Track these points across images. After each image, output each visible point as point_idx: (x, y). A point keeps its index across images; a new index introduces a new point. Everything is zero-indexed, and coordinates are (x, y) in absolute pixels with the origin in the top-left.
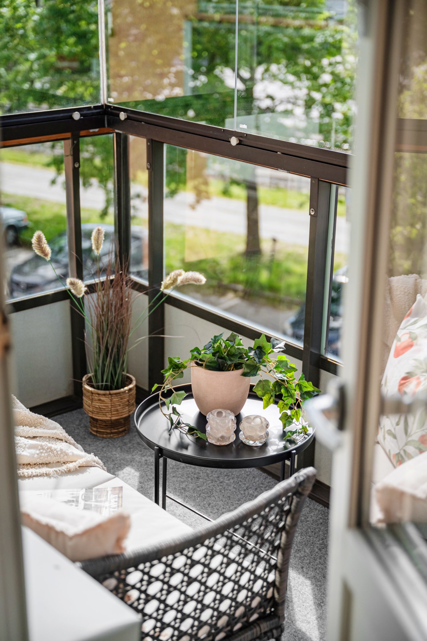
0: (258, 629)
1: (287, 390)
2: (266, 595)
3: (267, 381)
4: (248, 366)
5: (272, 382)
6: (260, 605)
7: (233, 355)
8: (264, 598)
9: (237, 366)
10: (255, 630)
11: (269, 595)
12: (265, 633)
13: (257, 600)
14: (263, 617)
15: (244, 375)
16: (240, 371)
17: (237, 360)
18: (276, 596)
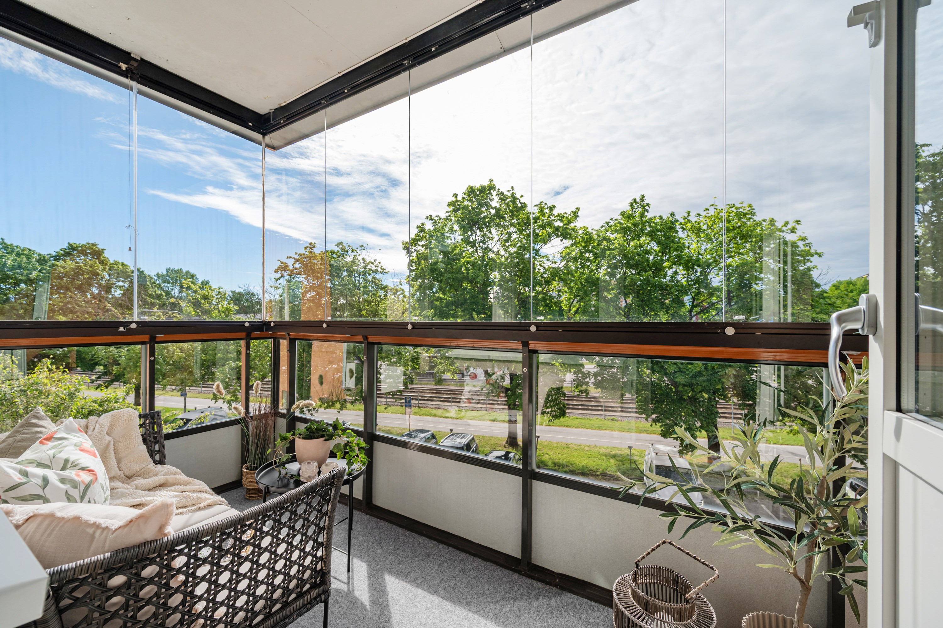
0: (309, 596)
1: (351, 447)
2: (316, 568)
3: (340, 444)
4: (327, 435)
5: (342, 444)
6: (311, 576)
7: (320, 430)
8: (314, 570)
9: (322, 436)
10: (306, 598)
11: (319, 567)
12: (315, 598)
13: (308, 573)
14: (314, 586)
15: (326, 440)
16: (323, 439)
17: (321, 433)
18: (324, 568)
